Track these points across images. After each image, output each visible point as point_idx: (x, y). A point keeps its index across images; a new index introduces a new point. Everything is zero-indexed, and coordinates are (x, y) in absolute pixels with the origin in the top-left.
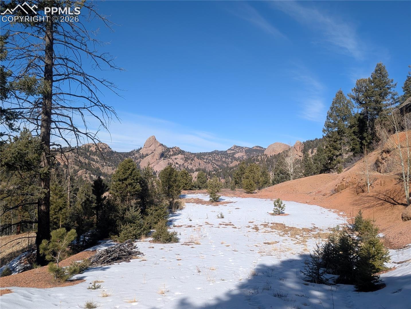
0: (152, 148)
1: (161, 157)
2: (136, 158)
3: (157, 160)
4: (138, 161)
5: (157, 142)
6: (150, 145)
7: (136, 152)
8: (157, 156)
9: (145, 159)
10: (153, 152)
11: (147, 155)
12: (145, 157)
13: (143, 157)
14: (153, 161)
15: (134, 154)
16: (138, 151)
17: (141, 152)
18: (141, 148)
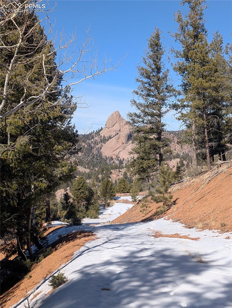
0: (117, 127)
1: (128, 140)
2: (96, 143)
3: (123, 143)
4: (99, 146)
5: (123, 119)
6: (113, 124)
7: (96, 134)
8: (123, 139)
9: (107, 143)
10: (117, 134)
11: (110, 138)
12: (108, 140)
13: (104, 140)
14: (118, 145)
15: (93, 138)
16: (98, 133)
17: (102, 134)
18: (102, 129)
